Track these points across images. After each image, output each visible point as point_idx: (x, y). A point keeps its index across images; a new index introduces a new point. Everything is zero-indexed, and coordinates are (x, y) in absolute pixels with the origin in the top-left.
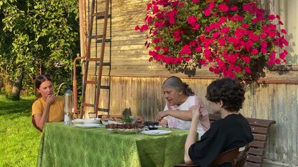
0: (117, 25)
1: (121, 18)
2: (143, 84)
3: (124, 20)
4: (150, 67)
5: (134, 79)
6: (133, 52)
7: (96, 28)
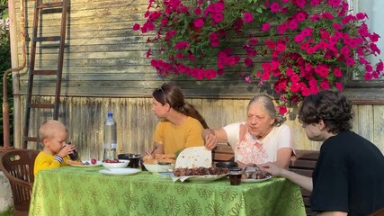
0: (81, 22)
1: (90, 13)
2: (130, 108)
3: (95, 15)
4: (143, 83)
5: (113, 100)
6: (113, 62)
7: (41, 26)
